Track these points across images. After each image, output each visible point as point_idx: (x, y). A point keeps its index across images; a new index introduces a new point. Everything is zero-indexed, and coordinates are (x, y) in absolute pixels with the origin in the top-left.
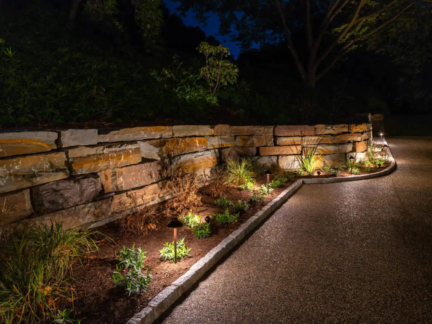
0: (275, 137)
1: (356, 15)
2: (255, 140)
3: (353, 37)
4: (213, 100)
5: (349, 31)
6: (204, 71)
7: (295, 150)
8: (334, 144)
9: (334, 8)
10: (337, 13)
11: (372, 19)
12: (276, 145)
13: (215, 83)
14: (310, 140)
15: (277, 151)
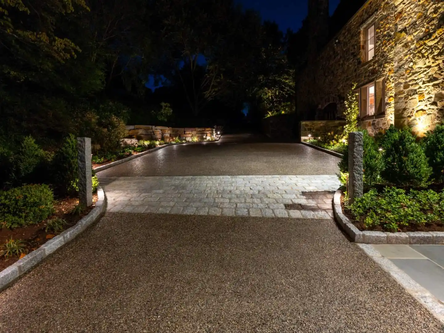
0: (185, 132)
1: (210, 88)
2: (179, 132)
3: (210, 96)
4: (166, 120)
5: (209, 93)
6: (163, 111)
7: (190, 135)
8: (201, 134)
9: (203, 83)
10: (205, 85)
11: (216, 89)
12: (185, 134)
13: (165, 114)
14: (194, 133)
15: (185, 136)
